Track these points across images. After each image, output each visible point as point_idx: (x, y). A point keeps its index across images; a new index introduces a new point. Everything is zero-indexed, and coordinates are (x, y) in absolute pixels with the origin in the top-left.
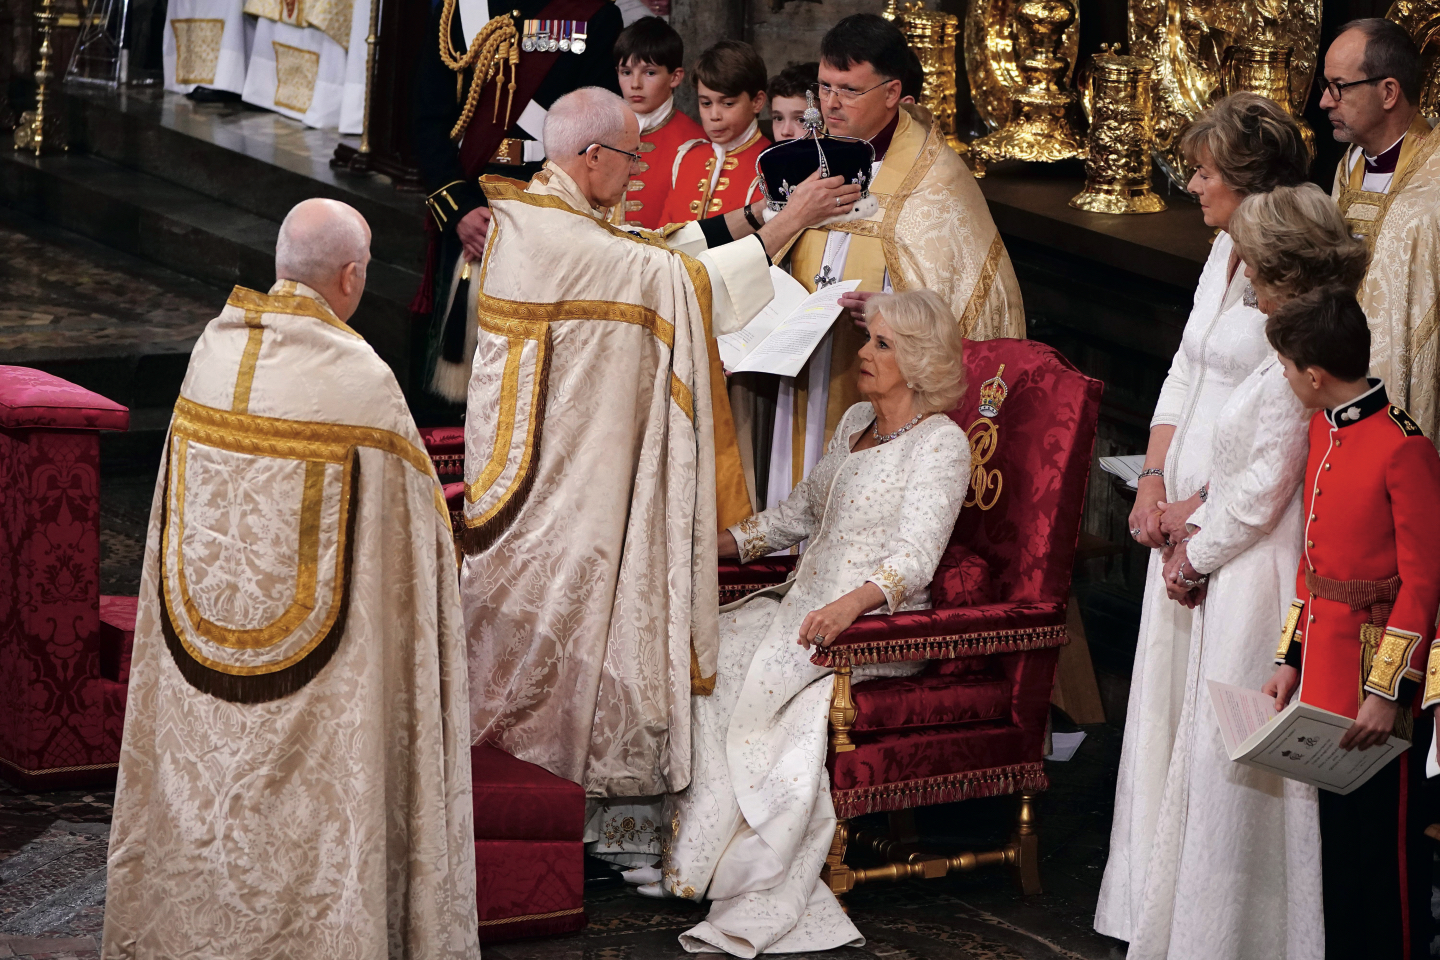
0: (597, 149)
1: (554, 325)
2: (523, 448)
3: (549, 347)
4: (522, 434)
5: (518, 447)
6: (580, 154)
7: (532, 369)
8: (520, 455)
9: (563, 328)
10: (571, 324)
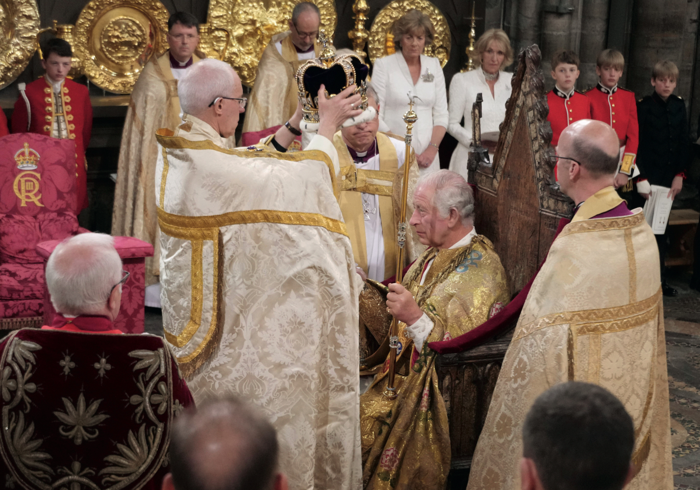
0: (221, 101)
1: (223, 229)
2: (212, 312)
3: (221, 245)
4: (209, 302)
5: (208, 312)
6: (210, 106)
7: (211, 259)
8: (210, 316)
9: (229, 232)
10: (235, 227)
